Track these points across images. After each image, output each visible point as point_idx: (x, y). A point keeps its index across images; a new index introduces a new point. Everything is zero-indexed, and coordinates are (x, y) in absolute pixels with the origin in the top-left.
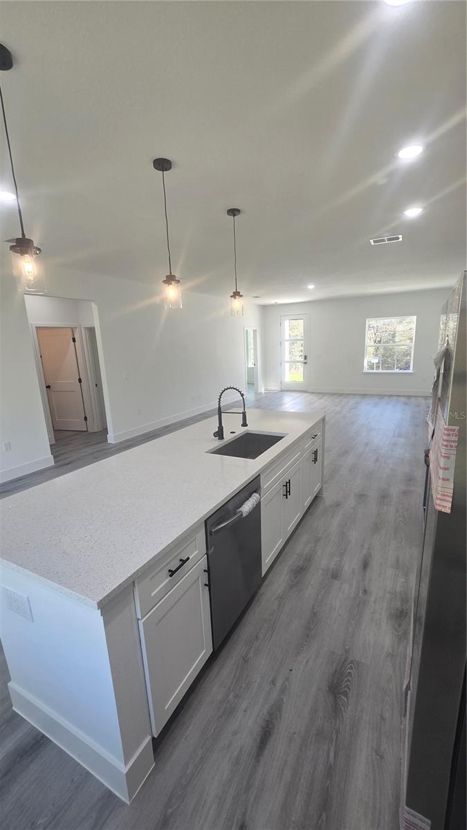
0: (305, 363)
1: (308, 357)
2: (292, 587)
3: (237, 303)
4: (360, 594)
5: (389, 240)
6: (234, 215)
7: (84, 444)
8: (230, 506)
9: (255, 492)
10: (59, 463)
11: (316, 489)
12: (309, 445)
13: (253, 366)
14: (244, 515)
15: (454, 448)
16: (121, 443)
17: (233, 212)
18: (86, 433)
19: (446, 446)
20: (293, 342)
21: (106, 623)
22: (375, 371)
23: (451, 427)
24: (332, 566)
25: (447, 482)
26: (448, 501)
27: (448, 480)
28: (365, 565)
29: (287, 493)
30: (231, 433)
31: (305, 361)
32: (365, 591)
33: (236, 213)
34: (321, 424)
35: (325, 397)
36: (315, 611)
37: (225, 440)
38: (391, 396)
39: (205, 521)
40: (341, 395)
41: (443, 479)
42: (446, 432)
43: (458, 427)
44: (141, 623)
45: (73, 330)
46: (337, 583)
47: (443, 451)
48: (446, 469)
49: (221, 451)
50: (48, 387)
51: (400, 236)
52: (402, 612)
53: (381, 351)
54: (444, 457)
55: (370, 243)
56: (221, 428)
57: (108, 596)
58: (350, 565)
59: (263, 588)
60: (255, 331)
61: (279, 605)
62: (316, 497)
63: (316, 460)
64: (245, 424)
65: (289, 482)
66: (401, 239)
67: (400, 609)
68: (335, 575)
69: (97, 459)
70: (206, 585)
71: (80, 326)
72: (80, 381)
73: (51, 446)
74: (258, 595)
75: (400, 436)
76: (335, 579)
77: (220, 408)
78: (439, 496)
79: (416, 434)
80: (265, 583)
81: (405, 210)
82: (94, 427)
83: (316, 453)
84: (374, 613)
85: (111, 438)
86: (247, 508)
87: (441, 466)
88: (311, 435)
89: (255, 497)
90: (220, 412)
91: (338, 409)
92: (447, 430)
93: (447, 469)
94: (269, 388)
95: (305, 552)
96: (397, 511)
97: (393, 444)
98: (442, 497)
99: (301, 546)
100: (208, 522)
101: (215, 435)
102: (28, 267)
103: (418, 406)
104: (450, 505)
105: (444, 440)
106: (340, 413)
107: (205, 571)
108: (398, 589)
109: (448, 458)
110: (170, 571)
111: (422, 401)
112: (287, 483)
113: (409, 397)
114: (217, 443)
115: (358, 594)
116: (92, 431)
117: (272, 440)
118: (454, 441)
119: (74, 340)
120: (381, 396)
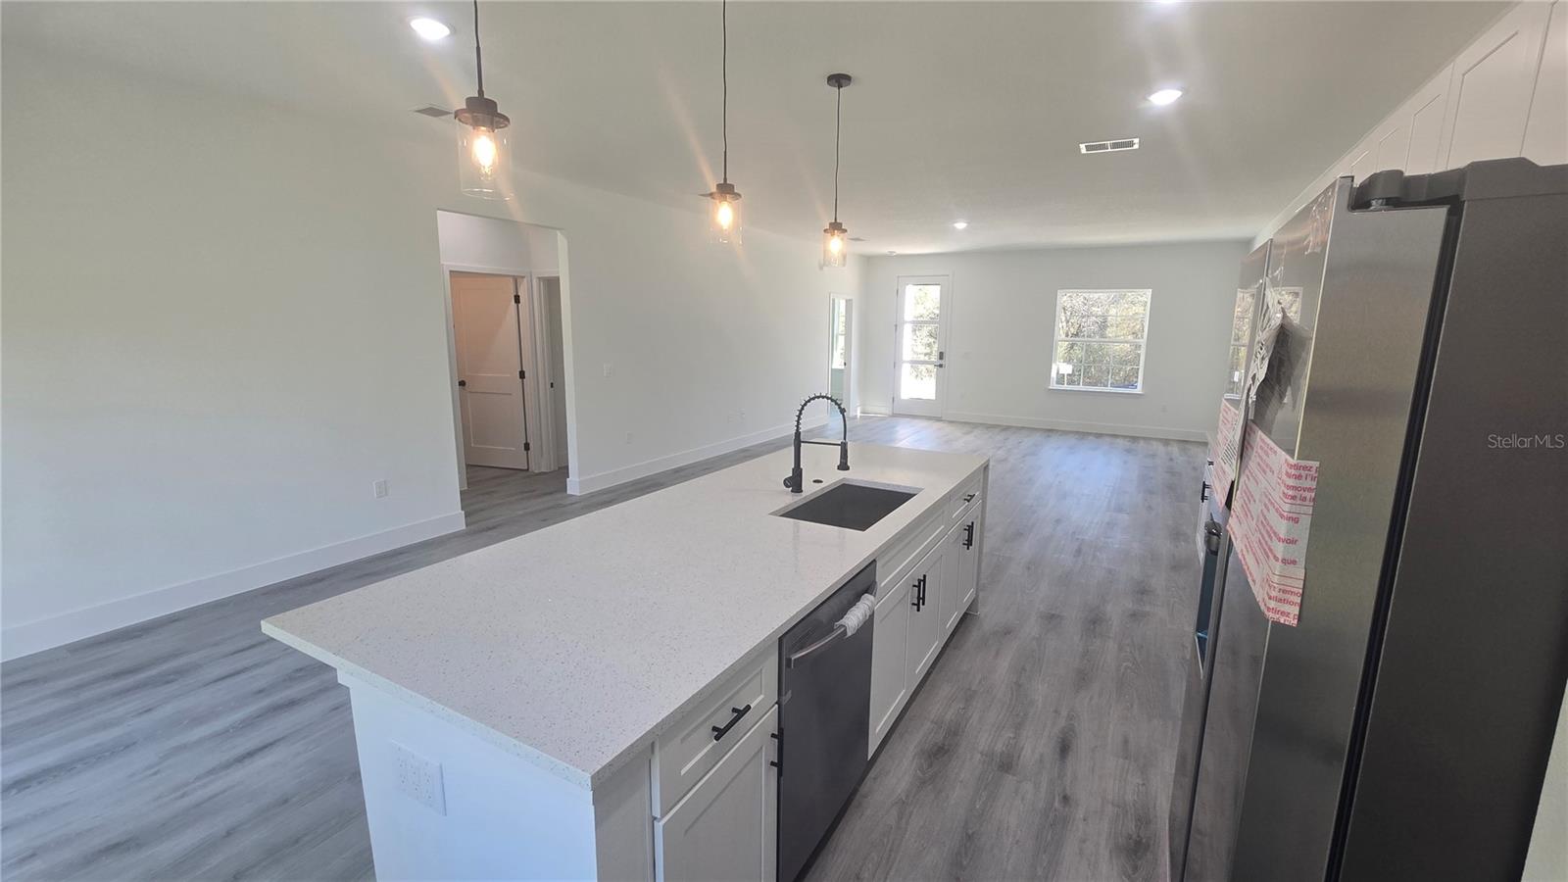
0: (941, 366)
1: (946, 356)
2: (923, 783)
3: (836, 244)
4: (1056, 804)
5: (1115, 146)
6: (840, 87)
7: (522, 493)
8: (823, 615)
9: (867, 591)
10: (472, 527)
11: (967, 599)
12: (959, 513)
13: (843, 367)
14: (849, 634)
15: (1307, 503)
16: (592, 495)
17: (839, 80)
18: (524, 473)
19: (1294, 498)
20: (918, 324)
21: (600, 821)
22: (1066, 387)
23: (1303, 463)
24: (999, 747)
25: (1292, 565)
26: (1294, 604)
27: (1294, 562)
28: (1064, 748)
29: (920, 600)
30: (815, 481)
31: (941, 362)
32: (1066, 799)
33: (843, 81)
34: (982, 476)
35: (977, 432)
36: (970, 832)
37: (804, 494)
38: (1099, 436)
39: (780, 639)
40: (1007, 428)
41: (1284, 561)
42: (1293, 472)
43: (1317, 464)
44: (659, 826)
45: (516, 280)
46: (1010, 780)
47: (1287, 508)
48: (1291, 542)
49: (797, 513)
50: (462, 384)
51: (1136, 141)
52: (1138, 843)
53: (1079, 353)
54: (1289, 519)
55: (1080, 149)
56: (798, 471)
57: (610, 765)
58: (1035, 746)
59: (868, 782)
60: (848, 302)
61: (900, 818)
62: (966, 614)
63: (969, 543)
64: (844, 466)
65: (924, 581)
66: (1136, 147)
67: (1134, 836)
68: (1006, 764)
69: (546, 522)
70: (772, 764)
71: (531, 273)
72: (522, 375)
73: (461, 492)
74: (858, 796)
75: (1119, 509)
76: (1007, 772)
77: (798, 434)
78: (1273, 594)
79: (1150, 508)
80: (872, 774)
81: (1150, 94)
82: (542, 464)
83: (970, 529)
84: (1084, 841)
85: (574, 486)
86: (853, 619)
87: (1282, 536)
88: (964, 494)
89: (867, 601)
90: (798, 441)
91: (1001, 453)
92: (1296, 467)
93: (1293, 542)
94: (869, 409)
95: (948, 717)
96: (1121, 649)
97: (1108, 524)
98: (1281, 595)
99: (941, 706)
100: (785, 641)
101: (787, 482)
102: (484, 149)
103: (1153, 456)
104: (1296, 610)
105: (1288, 487)
106: (1005, 460)
107: (773, 735)
108: (1130, 798)
109: (1296, 521)
110: (715, 729)
111: (1160, 448)
112: (919, 581)
113: (1134, 439)
114: (790, 500)
115: (1052, 805)
116: (536, 472)
117: (893, 499)
118: (1310, 490)
119: (517, 299)
120: (1082, 435)
